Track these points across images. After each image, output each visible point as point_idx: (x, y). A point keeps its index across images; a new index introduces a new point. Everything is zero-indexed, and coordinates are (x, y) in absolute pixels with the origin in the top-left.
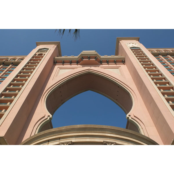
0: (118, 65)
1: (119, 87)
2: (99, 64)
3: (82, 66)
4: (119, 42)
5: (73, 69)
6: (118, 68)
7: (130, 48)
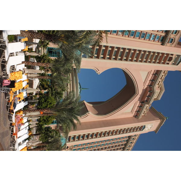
0: (134, 112)
1: (114, 109)
2: (141, 100)
3: (144, 89)
4: (160, 119)
5: (144, 83)
6: (131, 112)
7: (145, 126)
